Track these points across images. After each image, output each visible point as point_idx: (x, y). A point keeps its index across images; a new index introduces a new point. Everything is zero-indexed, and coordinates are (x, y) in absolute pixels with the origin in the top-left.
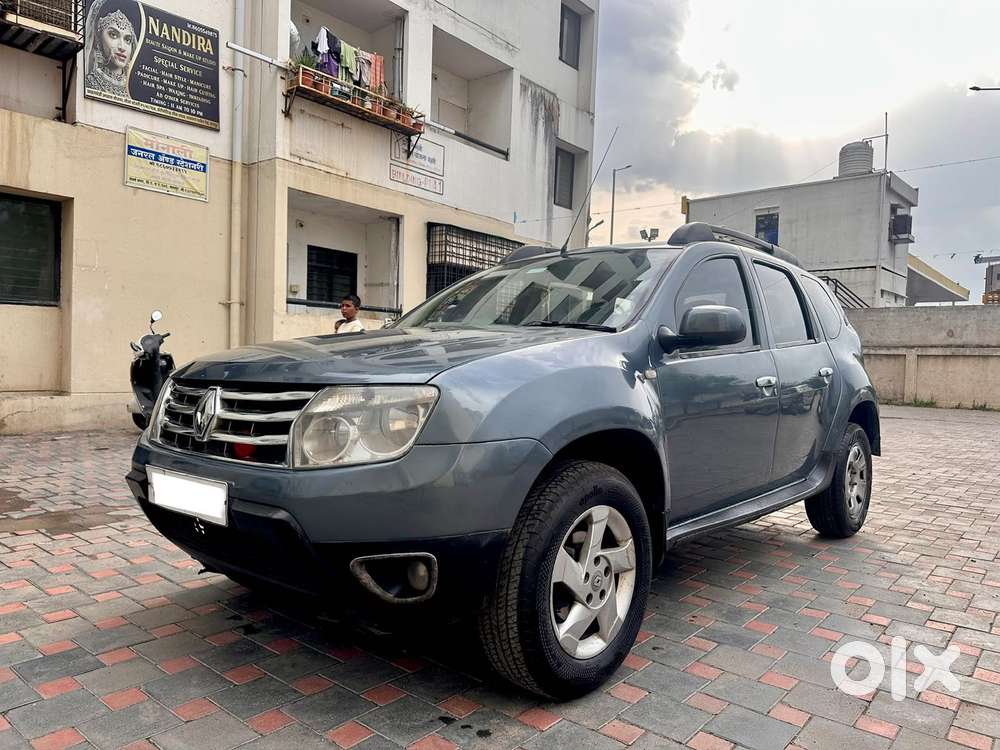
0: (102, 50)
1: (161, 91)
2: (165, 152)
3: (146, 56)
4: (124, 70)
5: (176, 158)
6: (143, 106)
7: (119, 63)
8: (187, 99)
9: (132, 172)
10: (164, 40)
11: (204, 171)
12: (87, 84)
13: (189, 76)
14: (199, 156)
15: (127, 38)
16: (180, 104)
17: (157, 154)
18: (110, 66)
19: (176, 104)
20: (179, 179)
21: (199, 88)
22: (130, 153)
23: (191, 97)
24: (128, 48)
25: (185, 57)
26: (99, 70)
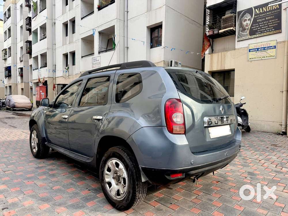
0: (242, 27)
1: (259, 30)
2: (261, 47)
3: (255, 21)
4: (248, 29)
5: (264, 48)
6: (253, 36)
7: (247, 28)
8: (269, 27)
9: (250, 57)
10: (261, 13)
11: (275, 48)
12: (238, 38)
13: (269, 20)
14: (273, 44)
15: (249, 20)
16: (265, 30)
17: (258, 49)
18: (244, 30)
19: (264, 31)
20: (266, 54)
21: (272, 22)
22: (249, 51)
23: (270, 26)
25: (268, 15)
26: (241, 33)
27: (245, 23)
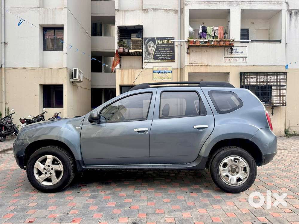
0: (148, 51)
1: (160, 56)
2: (162, 70)
3: (157, 49)
4: (152, 54)
5: (164, 71)
6: (156, 61)
7: (151, 53)
8: (167, 56)
9: (155, 76)
10: (161, 44)
11: (171, 72)
12: (145, 60)
13: (167, 51)
14: (170, 69)
15: (153, 47)
16: (165, 58)
17: (160, 71)
18: (149, 54)
19: (164, 58)
20: (165, 76)
21: (169, 53)
22: (154, 72)
23: (168, 55)
24: (153, 49)
25: (166, 46)
26: (147, 56)
27: (150, 49)
